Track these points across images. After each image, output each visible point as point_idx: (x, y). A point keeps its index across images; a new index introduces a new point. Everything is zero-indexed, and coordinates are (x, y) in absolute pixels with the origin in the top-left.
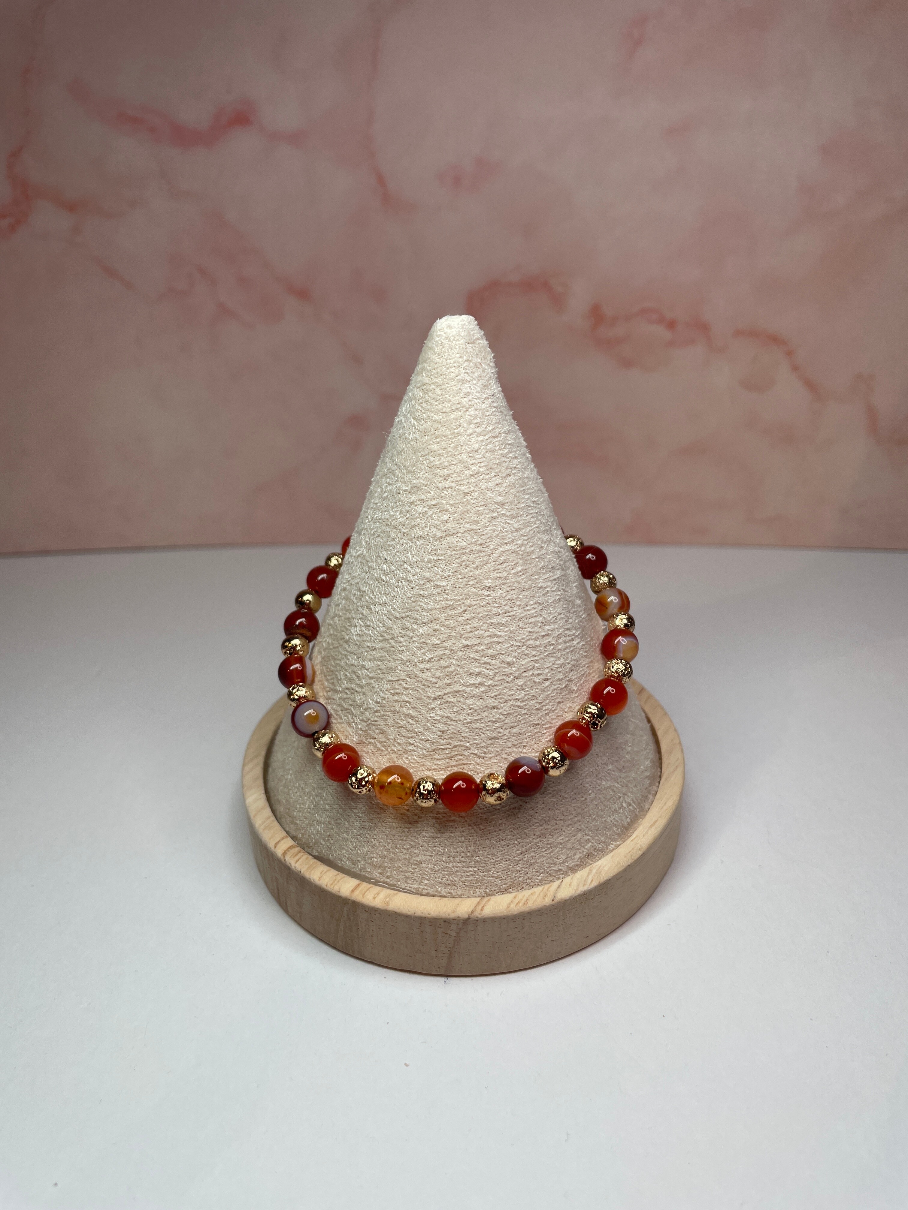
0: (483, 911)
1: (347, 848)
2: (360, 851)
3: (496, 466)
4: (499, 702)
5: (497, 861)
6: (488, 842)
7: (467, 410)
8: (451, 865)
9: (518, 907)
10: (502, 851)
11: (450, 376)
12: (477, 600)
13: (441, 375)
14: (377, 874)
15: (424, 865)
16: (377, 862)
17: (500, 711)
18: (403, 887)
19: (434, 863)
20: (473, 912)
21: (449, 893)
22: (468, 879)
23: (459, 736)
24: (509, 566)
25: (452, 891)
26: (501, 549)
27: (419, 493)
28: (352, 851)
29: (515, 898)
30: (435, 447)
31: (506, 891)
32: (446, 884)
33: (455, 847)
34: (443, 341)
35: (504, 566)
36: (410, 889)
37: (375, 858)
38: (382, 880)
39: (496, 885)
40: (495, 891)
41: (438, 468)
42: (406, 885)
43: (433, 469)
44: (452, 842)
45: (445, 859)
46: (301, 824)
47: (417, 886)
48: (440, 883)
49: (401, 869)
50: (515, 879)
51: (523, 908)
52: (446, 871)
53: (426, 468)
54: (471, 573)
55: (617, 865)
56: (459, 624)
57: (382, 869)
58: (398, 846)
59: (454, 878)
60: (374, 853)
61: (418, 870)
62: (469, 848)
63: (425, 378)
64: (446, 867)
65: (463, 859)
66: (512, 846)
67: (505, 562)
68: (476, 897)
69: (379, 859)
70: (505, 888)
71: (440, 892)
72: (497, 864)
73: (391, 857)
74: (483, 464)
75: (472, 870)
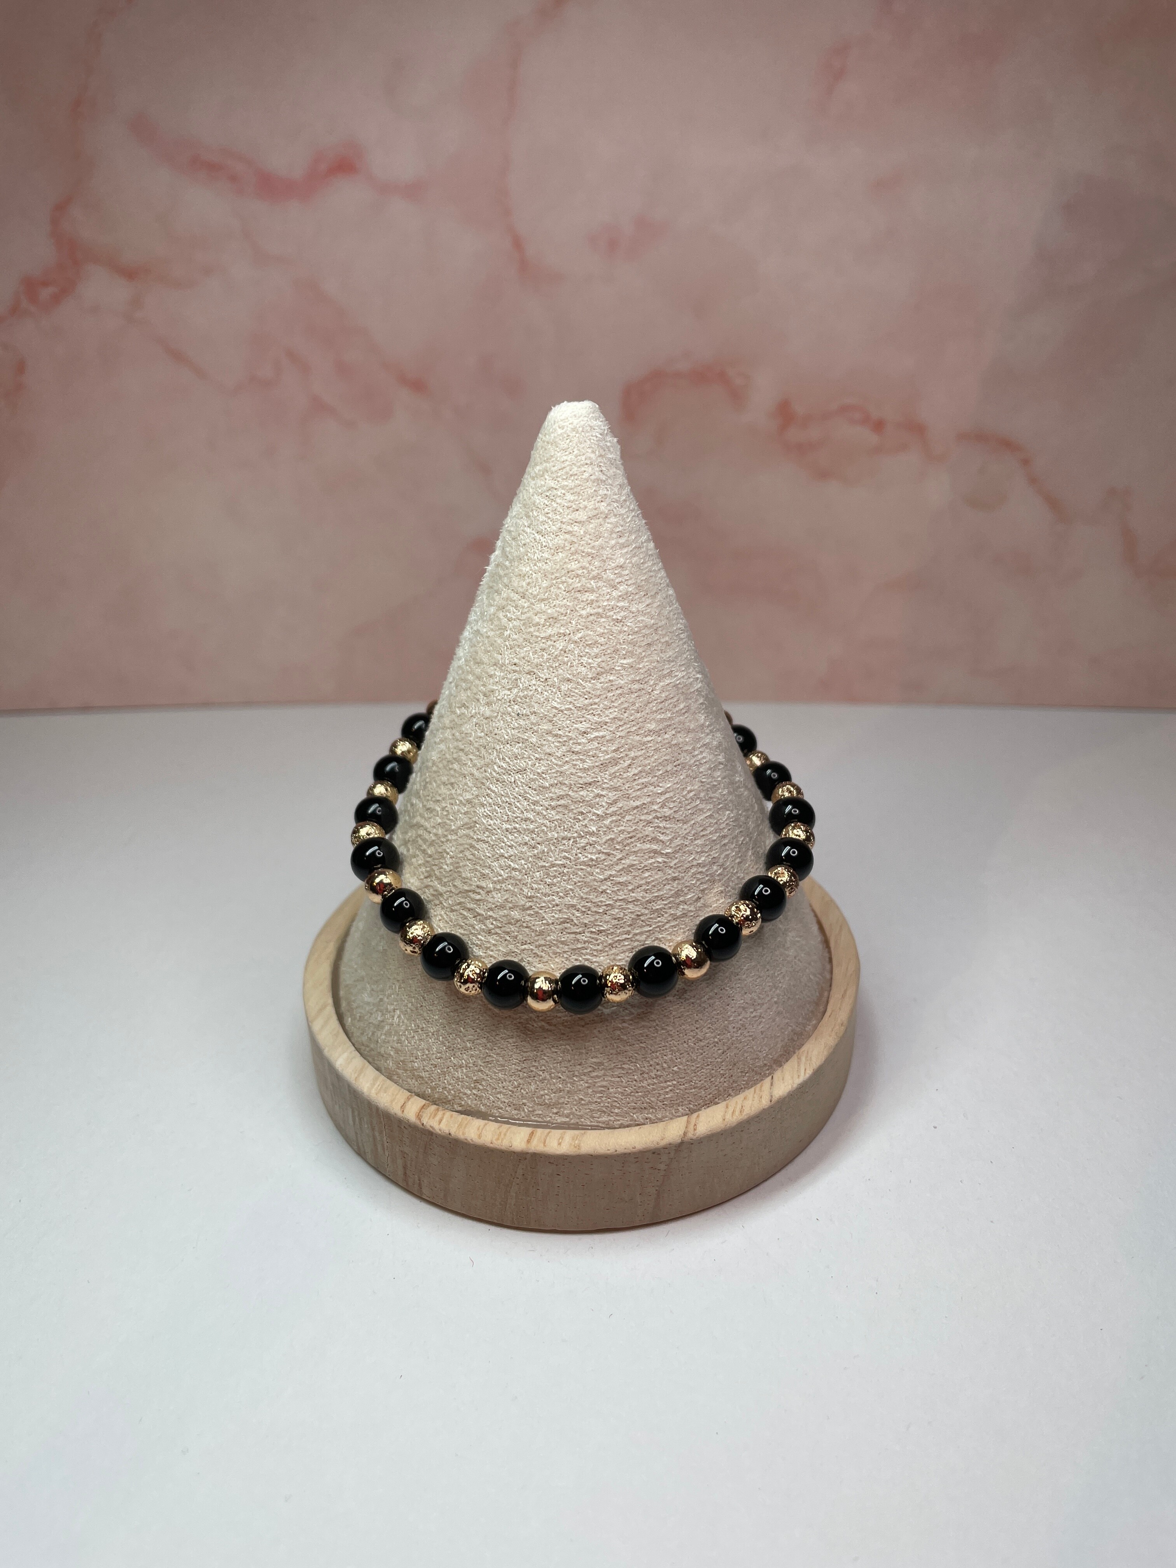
0: (697, 1131)
1: (505, 1091)
2: (525, 1090)
3: (643, 583)
4: (679, 871)
5: (698, 1067)
6: (685, 1045)
7: (606, 517)
8: (645, 1084)
9: (735, 1117)
10: (702, 1054)
11: (584, 477)
12: (642, 750)
13: (571, 475)
14: (551, 1115)
15: (611, 1090)
16: (549, 1099)
17: (681, 882)
18: (589, 1123)
19: (624, 1084)
20: (685, 1134)
21: (647, 1119)
22: (667, 1096)
23: (638, 921)
24: (671, 703)
25: (650, 1116)
26: (661, 684)
27: (556, 625)
28: (513, 1092)
29: (727, 1107)
30: (573, 566)
31: (711, 1102)
32: (642, 1108)
33: (648, 1059)
34: (569, 434)
35: (666, 705)
36: (598, 1124)
37: (546, 1095)
38: (559, 1121)
39: (701, 1096)
40: (699, 1105)
41: (579, 591)
42: (592, 1120)
43: (572, 594)
44: (643, 1055)
45: (638, 1077)
46: (428, 1076)
47: (606, 1119)
48: (634, 1109)
49: (583, 1102)
50: (719, 1086)
51: (741, 1117)
52: (641, 1092)
53: (564, 593)
54: (632, 718)
55: (825, 1047)
56: (624, 782)
57: (556, 1108)
58: (576, 1073)
59: (651, 1099)
60: (544, 1089)
61: (605, 1098)
62: (665, 1057)
63: (550, 481)
64: (639, 1087)
65: (659, 1072)
66: (712, 1045)
67: (666, 700)
68: (679, 1116)
69: (552, 1096)
70: (710, 1098)
71: (635, 1121)
72: (698, 1071)
73: (568, 1089)
74: (630, 582)
75: (670, 1084)
